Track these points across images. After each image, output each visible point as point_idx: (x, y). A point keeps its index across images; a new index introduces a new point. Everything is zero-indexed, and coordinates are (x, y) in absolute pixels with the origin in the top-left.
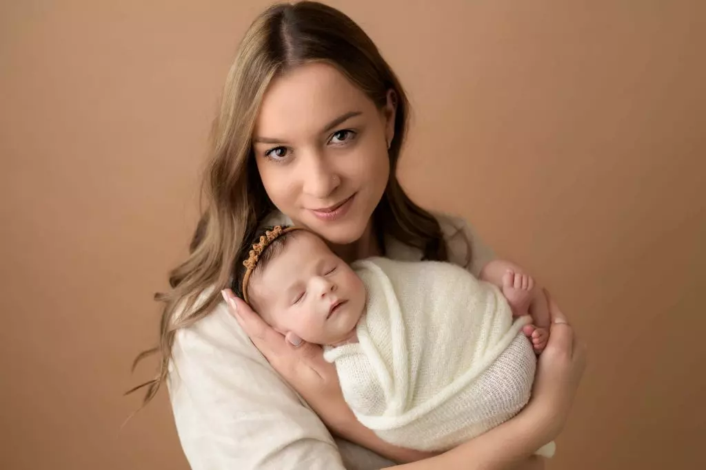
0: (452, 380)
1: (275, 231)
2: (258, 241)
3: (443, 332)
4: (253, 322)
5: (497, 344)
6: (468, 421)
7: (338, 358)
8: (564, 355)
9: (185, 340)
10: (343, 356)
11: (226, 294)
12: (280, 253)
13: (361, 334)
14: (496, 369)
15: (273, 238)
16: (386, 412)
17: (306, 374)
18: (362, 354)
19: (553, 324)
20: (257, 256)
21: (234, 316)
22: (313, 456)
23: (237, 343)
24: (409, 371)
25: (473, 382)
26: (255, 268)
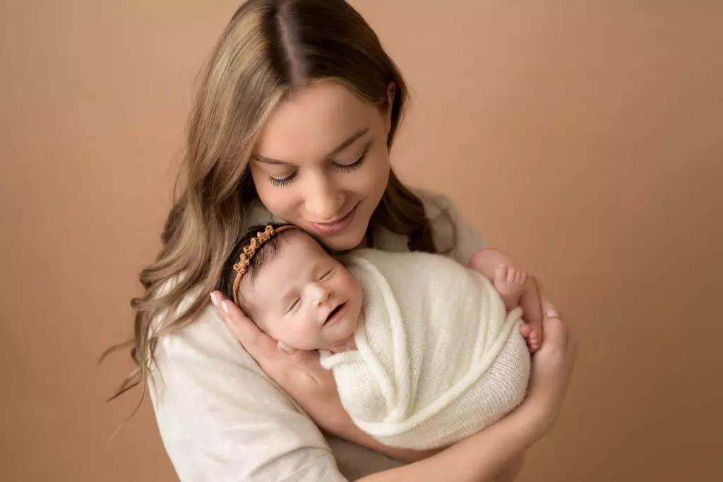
0: (451, 385)
1: (267, 232)
2: (249, 243)
3: (443, 336)
4: (245, 328)
5: (493, 345)
6: (466, 422)
7: (337, 365)
8: (558, 354)
9: (170, 346)
10: (341, 363)
11: (215, 297)
12: (273, 258)
13: (360, 342)
14: (494, 370)
15: (265, 240)
16: (387, 420)
17: (302, 379)
18: (363, 361)
19: (545, 319)
20: (248, 260)
21: (223, 320)
22: (309, 464)
23: (227, 349)
24: (411, 378)
25: (472, 386)
26: (246, 272)
